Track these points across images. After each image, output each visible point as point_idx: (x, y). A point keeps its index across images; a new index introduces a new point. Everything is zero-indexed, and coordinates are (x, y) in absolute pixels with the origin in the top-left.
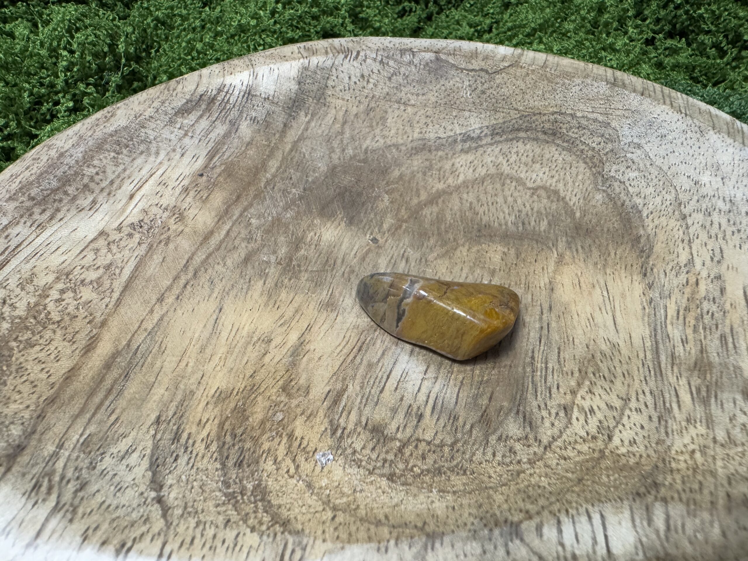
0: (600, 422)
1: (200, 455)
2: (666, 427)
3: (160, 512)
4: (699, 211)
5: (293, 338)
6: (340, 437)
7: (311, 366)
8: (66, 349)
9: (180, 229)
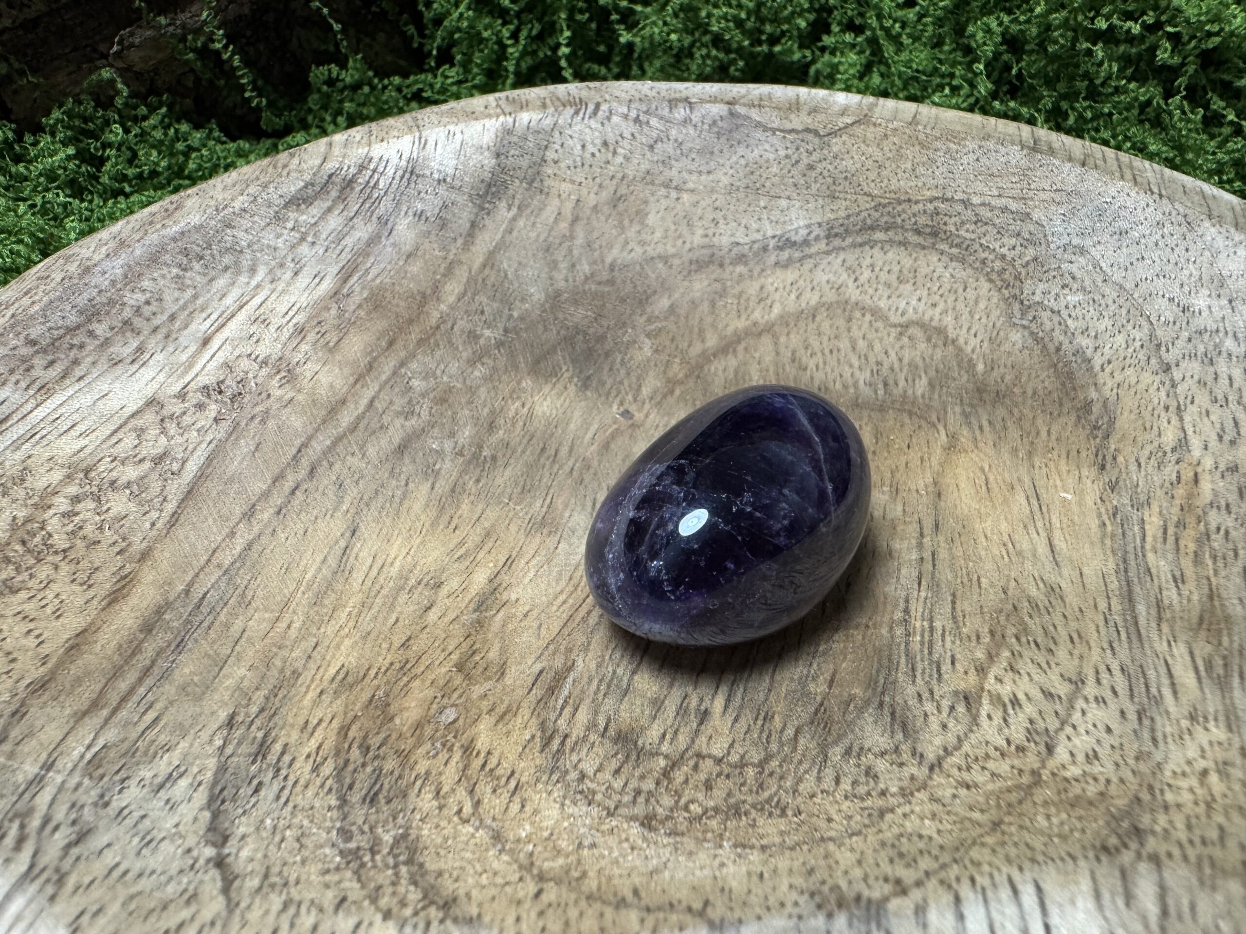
0: (1031, 722)
1: (302, 782)
2: (1153, 730)
3: (219, 884)
4: (1193, 356)
5: (480, 578)
6: (558, 751)
7: (510, 627)
8: (75, 596)
9: (288, 397)
